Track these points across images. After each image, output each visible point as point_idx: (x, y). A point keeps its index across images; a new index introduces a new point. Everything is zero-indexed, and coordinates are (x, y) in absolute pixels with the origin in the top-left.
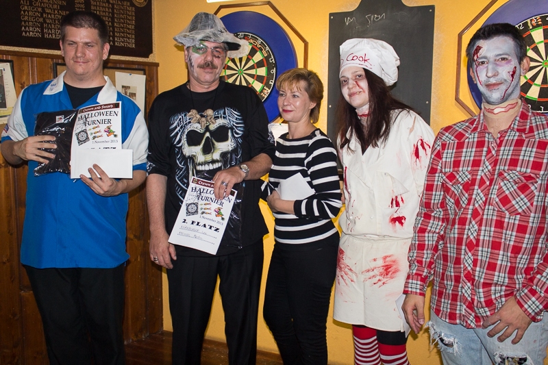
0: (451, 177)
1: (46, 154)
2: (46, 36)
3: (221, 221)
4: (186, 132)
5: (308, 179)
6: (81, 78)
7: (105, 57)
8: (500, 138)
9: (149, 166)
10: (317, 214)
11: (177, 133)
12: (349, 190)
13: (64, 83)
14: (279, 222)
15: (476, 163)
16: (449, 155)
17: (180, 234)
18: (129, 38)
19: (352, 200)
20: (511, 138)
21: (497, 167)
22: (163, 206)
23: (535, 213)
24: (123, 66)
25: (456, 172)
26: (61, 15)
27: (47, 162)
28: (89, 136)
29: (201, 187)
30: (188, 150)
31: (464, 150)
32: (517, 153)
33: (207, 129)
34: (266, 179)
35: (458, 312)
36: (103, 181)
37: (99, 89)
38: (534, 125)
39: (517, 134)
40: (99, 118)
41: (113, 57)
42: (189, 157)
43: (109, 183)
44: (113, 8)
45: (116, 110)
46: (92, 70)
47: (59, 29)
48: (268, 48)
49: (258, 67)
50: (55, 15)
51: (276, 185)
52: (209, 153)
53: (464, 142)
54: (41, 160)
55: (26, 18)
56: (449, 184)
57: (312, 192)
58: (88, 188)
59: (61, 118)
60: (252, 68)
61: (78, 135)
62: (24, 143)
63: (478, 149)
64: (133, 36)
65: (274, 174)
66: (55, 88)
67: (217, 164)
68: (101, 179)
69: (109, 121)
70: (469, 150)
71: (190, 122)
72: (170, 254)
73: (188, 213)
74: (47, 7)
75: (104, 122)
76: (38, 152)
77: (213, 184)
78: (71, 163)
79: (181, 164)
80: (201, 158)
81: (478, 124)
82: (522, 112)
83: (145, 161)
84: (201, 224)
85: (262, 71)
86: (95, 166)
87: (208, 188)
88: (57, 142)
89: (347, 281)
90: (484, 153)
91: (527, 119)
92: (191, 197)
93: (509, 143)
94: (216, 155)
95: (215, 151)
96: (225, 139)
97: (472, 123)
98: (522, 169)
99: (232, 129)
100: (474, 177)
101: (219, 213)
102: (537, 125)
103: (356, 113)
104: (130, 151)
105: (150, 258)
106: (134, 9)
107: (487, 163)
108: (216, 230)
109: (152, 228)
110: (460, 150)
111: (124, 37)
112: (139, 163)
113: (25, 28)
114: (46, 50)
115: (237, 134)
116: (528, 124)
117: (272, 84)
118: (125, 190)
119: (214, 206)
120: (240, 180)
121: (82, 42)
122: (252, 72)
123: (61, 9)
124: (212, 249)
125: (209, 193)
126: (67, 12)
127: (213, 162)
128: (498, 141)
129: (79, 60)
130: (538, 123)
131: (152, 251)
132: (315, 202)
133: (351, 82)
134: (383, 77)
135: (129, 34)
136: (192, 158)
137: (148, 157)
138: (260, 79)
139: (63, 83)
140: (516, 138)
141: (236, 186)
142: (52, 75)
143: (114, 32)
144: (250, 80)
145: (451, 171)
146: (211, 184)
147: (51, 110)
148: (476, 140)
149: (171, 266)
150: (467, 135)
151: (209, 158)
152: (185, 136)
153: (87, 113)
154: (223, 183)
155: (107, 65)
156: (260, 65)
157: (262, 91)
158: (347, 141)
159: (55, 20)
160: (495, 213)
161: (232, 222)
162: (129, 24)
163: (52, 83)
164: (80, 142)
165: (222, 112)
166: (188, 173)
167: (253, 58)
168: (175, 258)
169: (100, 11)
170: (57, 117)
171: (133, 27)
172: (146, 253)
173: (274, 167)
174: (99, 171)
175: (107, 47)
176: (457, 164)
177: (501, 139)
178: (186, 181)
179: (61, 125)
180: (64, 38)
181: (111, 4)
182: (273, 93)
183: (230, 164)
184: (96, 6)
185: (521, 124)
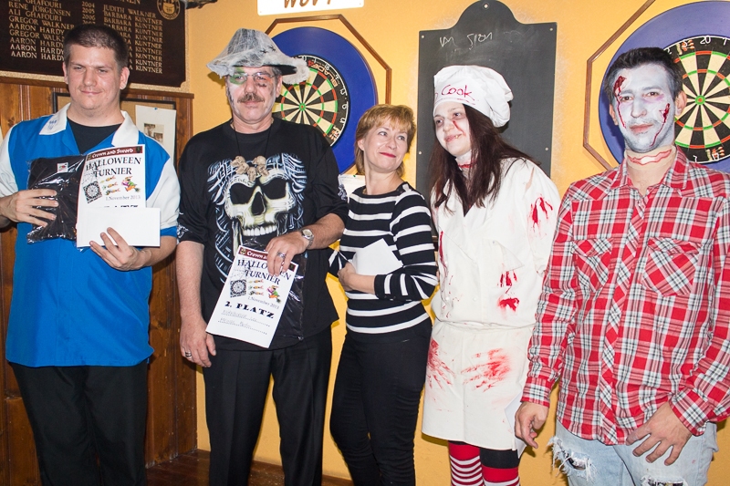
0: (586, 246)
1: (44, 214)
2: (43, 57)
3: (277, 304)
4: (230, 185)
5: (394, 248)
6: (90, 112)
7: (123, 86)
8: (648, 196)
9: (181, 231)
10: (405, 293)
11: (218, 188)
12: (446, 263)
13: (68, 119)
14: (353, 304)
15: (619, 228)
16: (582, 218)
17: (223, 321)
18: (154, 61)
19: (449, 276)
20: (663, 196)
21: (646, 234)
22: (198, 284)
23: (696, 293)
24: (146, 97)
25: (592, 239)
26: (63, 29)
27: (45, 224)
28: (102, 190)
29: (250, 259)
30: (233, 210)
31: (603, 211)
32: (671, 215)
33: (257, 182)
34: (337, 248)
35: (594, 423)
36: (120, 251)
37: (116, 128)
38: (693, 179)
39: (672, 190)
40: (115, 166)
41: (134, 86)
42: (234, 219)
43: (129, 252)
44: (133, 22)
45: (138, 155)
46: (105, 102)
47: (60, 48)
48: (338, 76)
49: (325, 101)
50: (55, 29)
51: (350, 255)
52: (259, 214)
53: (602, 201)
54: (37, 222)
55: (17, 33)
56: (583, 256)
57: (399, 264)
58: (100, 259)
59: (64, 167)
60: (317, 101)
61: (86, 189)
62: (15, 198)
63: (621, 210)
64: (160, 58)
65: (346, 241)
66: (56, 125)
67: (270, 227)
68: (117, 247)
69: (129, 171)
70: (609, 211)
71: (234, 173)
72: (207, 348)
73: (233, 293)
74: (44, 19)
75: (121, 171)
76: (33, 211)
77: (266, 255)
78: (77, 226)
79: (222, 227)
80: (249, 219)
81: (620, 178)
82: (677, 162)
83: (175, 224)
84: (250, 307)
85: (331, 106)
86: (110, 230)
87: (259, 260)
88: (60, 198)
89: (441, 383)
90: (629, 215)
91: (683, 171)
92: (237, 273)
93: (661, 202)
94: (269, 216)
95: (268, 211)
96: (281, 194)
97: (612, 177)
98: (679, 235)
99: (290, 181)
100: (616, 246)
101: (273, 293)
102: (697, 179)
103: (456, 163)
104: (156, 211)
105: (181, 353)
106: (161, 22)
107: (633, 228)
108: (269, 316)
109: (184, 313)
110: (596, 212)
111: (147, 59)
112: (166, 226)
113: (15, 46)
114: (43, 76)
115: (298, 188)
116: (686, 178)
117: (344, 123)
118: (147, 263)
119: (268, 284)
120: (301, 250)
121: (92, 66)
122: (318, 107)
123: (63, 22)
124: (264, 341)
125: (261, 266)
126: (72, 26)
127: (266, 225)
128: (647, 200)
129: (88, 90)
130: (698, 177)
131: (183, 343)
132: (403, 277)
133: (448, 123)
134: (491, 116)
135: (154, 55)
136: (237, 220)
137: (180, 219)
138: (327, 116)
139: (66, 120)
140: (670, 196)
141: (297, 258)
142: (51, 108)
143: (134, 53)
144: (315, 117)
145: (586, 237)
146: (264, 255)
147: (50, 155)
148: (617, 198)
149: (209, 364)
150: (605, 192)
151: (259, 219)
152: (228, 192)
153: (98, 159)
154: (279, 254)
155: (125, 96)
156: (328, 97)
157: (330, 133)
158: (445, 198)
159: (55, 35)
160: (644, 293)
161: (290, 306)
162: (154, 43)
163: (52, 119)
164: (90, 199)
165: (277, 159)
166: (232, 240)
167: (319, 89)
168: (214, 353)
169: (116, 25)
170: (59, 165)
171: (160, 46)
172: (175, 346)
173: (347, 232)
174: (116, 236)
175: (126, 73)
176: (592, 229)
177: (651, 197)
178: (229, 250)
179: (63, 176)
180: (68, 60)
181: (131, 15)
182: (345, 135)
183: (288, 228)
184: (111, 18)
185: (676, 178)
